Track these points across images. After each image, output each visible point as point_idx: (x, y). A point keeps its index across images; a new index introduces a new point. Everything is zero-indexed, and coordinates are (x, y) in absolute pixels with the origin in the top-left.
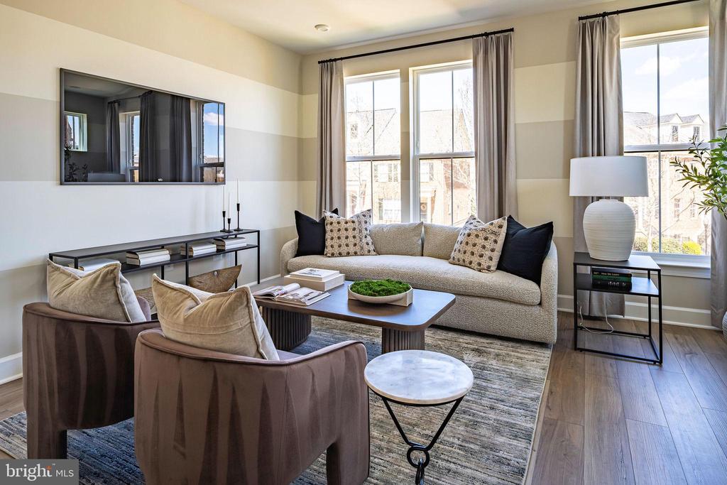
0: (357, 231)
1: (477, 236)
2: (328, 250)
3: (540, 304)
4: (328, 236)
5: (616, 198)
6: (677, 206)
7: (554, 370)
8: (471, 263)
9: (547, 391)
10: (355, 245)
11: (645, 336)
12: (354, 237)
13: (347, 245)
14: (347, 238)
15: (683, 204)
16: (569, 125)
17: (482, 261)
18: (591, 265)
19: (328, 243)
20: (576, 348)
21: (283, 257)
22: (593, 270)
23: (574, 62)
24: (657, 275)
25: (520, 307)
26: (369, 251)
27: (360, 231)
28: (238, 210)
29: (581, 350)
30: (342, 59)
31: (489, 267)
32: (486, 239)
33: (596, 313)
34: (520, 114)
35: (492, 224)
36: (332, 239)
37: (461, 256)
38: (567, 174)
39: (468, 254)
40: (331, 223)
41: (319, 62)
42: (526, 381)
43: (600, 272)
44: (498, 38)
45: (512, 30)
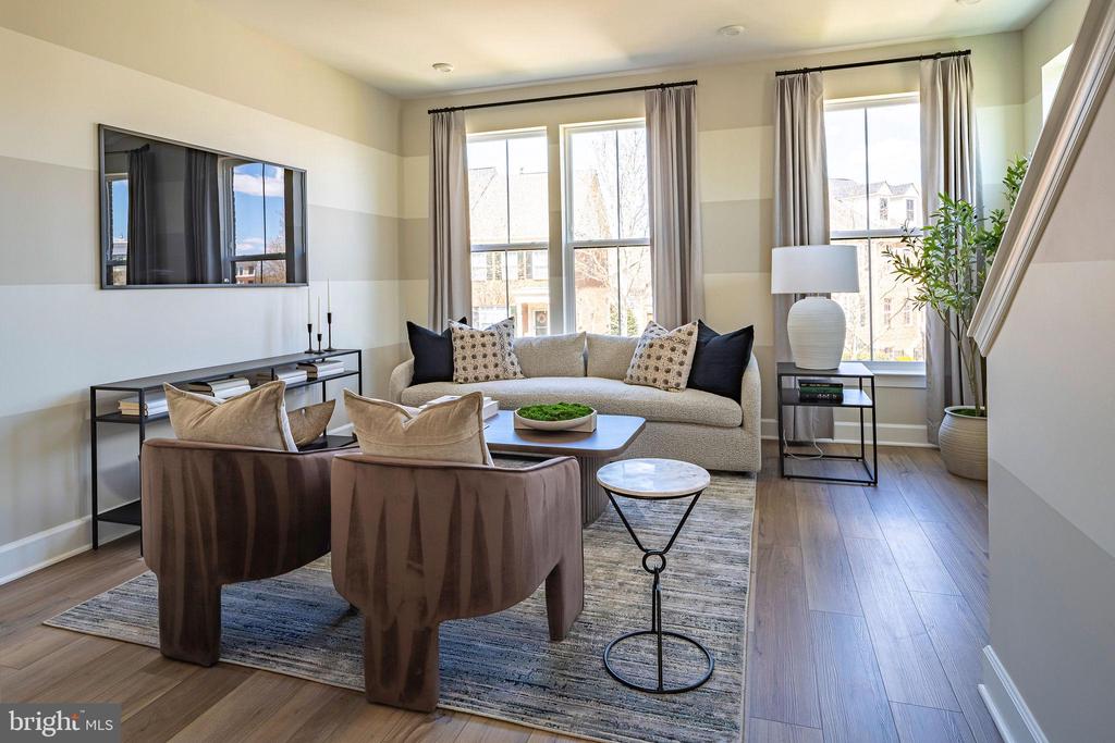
0: (498, 347)
1: (662, 346)
2: (459, 374)
3: (741, 426)
4: (458, 354)
5: (822, 295)
6: (888, 308)
7: (761, 500)
8: (655, 381)
9: (757, 520)
10: (496, 365)
11: (857, 459)
12: (495, 355)
13: (485, 366)
14: (485, 356)
15: (896, 306)
16: (767, 204)
17: (670, 377)
18: (796, 375)
19: (458, 364)
20: (783, 476)
21: (394, 386)
22: (801, 382)
23: (771, 127)
24: (870, 383)
25: (718, 430)
26: (515, 374)
27: (502, 347)
28: (329, 322)
29: (789, 477)
30: (463, 108)
31: (678, 385)
32: (673, 350)
33: (802, 437)
34: (707, 190)
35: (680, 331)
36: (464, 358)
37: (642, 373)
38: (767, 267)
39: (651, 370)
40: (462, 338)
41: (430, 112)
42: (733, 512)
43: (808, 383)
44: (678, 92)
45: (695, 83)
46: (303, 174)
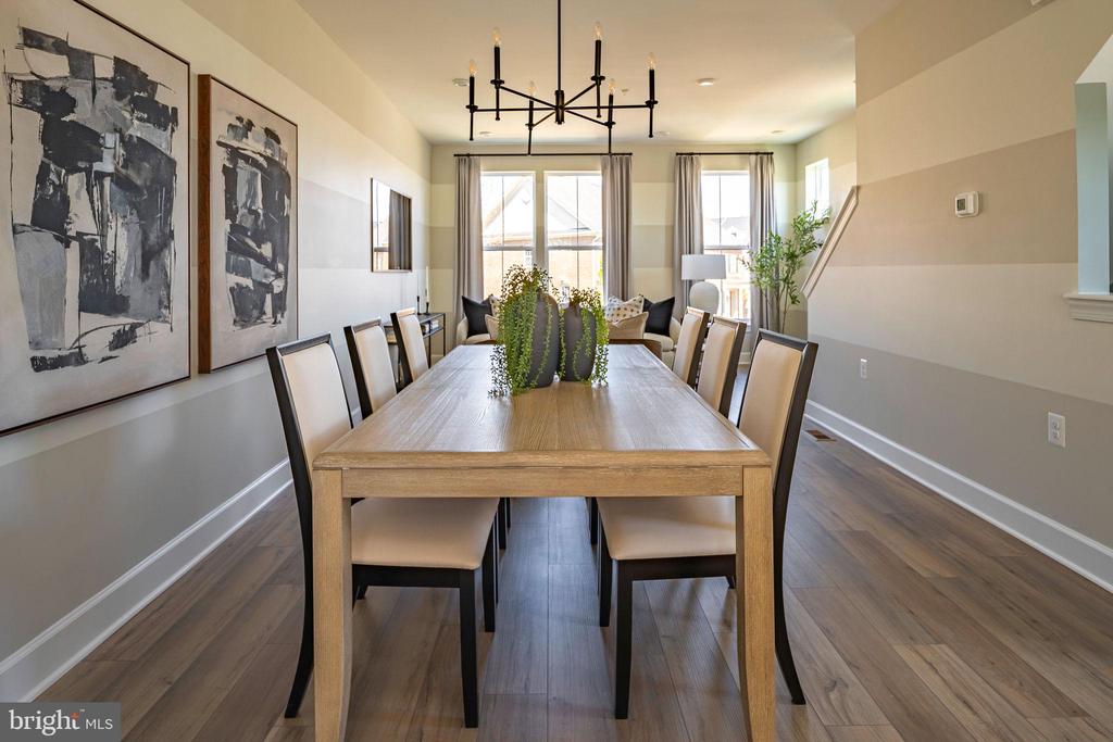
1: (626, 309)
3: (673, 350)
16: (670, 228)
23: (673, 184)
30: (479, 155)
32: (632, 311)
35: (634, 300)
41: (456, 155)
44: (621, 159)
45: (631, 154)
46: (410, 200)
